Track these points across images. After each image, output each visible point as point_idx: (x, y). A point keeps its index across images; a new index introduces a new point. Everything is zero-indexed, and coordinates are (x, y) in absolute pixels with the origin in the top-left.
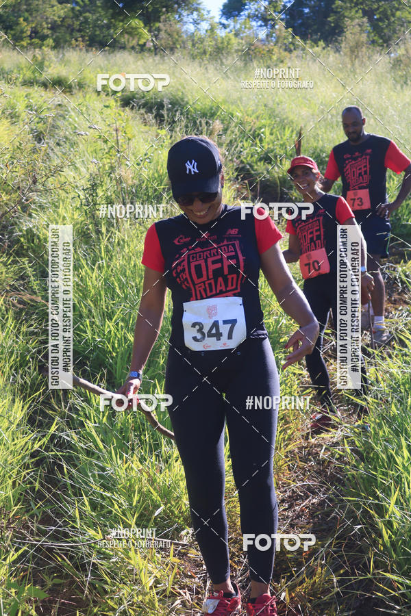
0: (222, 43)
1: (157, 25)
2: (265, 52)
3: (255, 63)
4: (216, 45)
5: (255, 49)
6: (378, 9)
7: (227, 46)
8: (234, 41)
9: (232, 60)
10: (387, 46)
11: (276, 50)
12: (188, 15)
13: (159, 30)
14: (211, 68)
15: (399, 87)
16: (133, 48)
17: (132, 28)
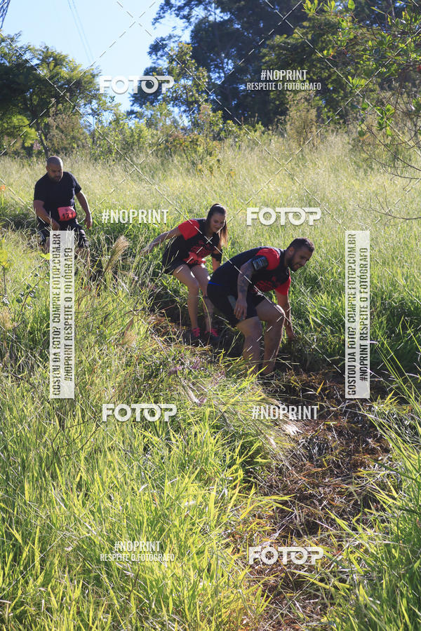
0: (132, 136)
1: (46, 120)
2: (187, 143)
3: (176, 159)
4: (124, 139)
5: (174, 140)
6: (330, 76)
7: (138, 140)
8: (147, 133)
9: (146, 158)
10: (344, 122)
11: (201, 139)
12: (85, 105)
13: (47, 126)
14: (118, 169)
15: (361, 174)
16: (16, 153)
17: (14, 127)
